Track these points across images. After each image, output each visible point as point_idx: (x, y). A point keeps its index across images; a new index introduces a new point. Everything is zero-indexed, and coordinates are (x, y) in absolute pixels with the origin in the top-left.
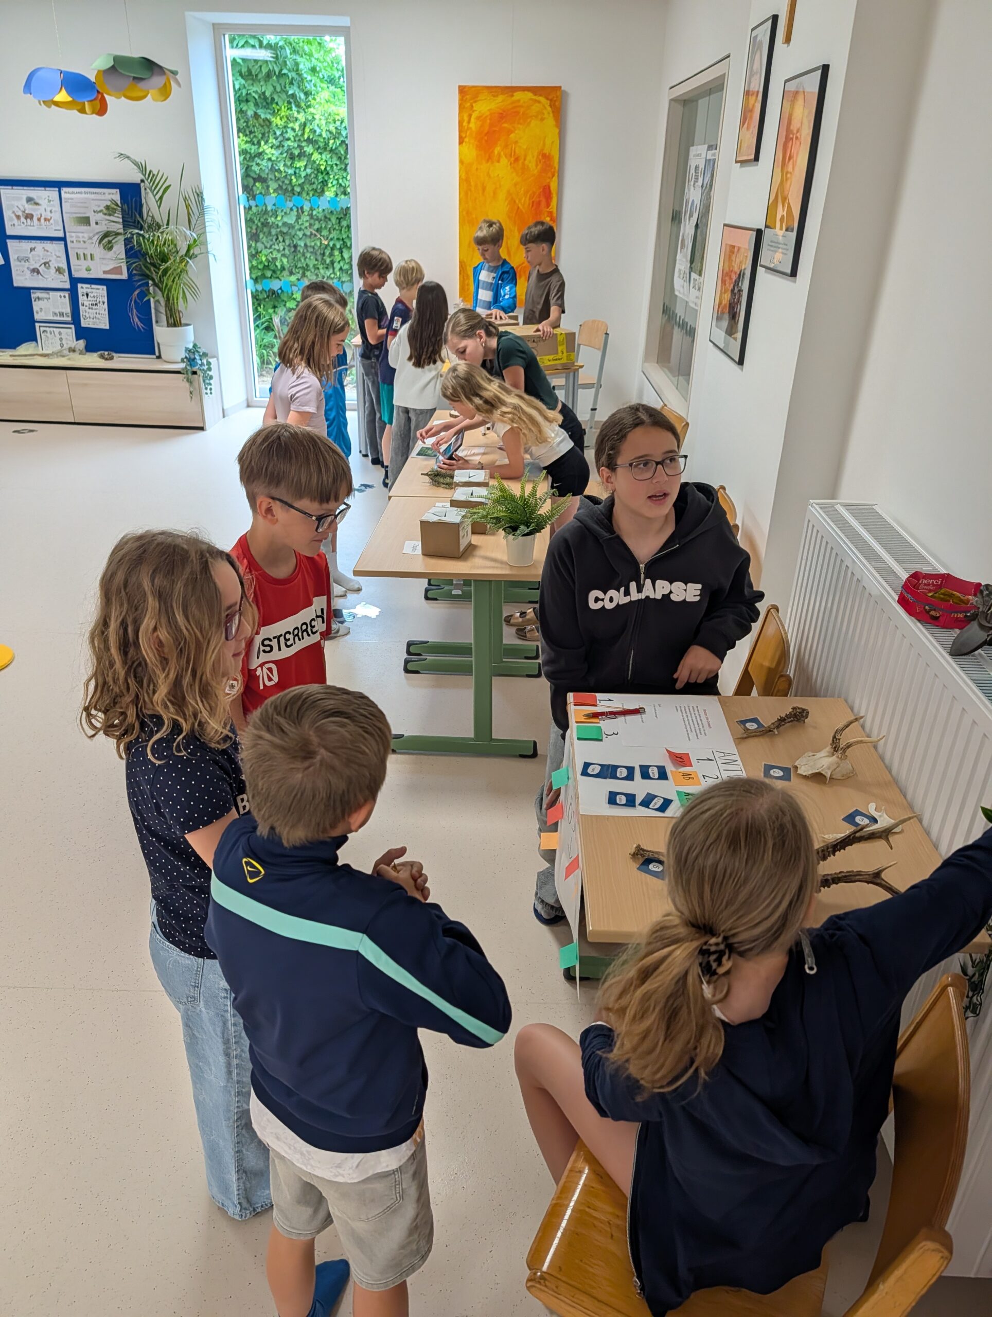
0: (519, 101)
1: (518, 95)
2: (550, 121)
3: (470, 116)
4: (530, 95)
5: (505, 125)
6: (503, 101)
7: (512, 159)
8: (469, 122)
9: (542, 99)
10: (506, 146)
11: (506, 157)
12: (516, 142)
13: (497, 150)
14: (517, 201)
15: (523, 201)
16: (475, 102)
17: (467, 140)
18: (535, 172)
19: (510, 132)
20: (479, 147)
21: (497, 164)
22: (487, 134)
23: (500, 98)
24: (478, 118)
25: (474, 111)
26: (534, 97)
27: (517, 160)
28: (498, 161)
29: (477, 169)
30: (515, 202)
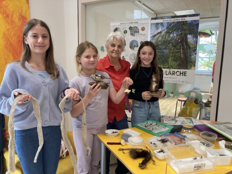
10: (1, 7)
11: (1, 13)
15: (13, 39)
27: (7, 16)
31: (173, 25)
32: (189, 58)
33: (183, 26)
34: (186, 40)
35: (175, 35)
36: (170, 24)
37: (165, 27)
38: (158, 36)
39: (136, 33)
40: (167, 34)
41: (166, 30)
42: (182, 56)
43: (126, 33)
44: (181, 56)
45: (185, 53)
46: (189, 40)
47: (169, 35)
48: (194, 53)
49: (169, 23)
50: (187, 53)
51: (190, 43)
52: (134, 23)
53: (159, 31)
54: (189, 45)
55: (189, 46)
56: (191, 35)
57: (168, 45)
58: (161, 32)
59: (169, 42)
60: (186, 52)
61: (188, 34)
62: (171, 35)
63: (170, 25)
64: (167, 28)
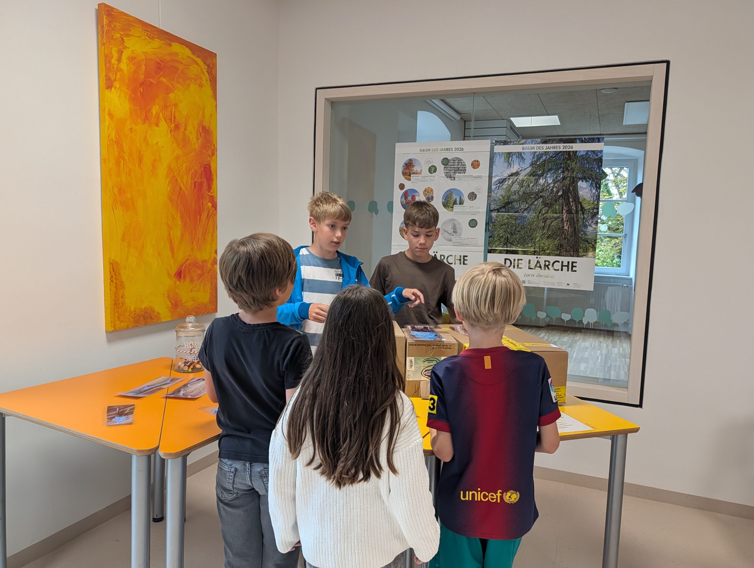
0: (177, 54)
1: (176, 47)
2: (208, 89)
3: (120, 52)
4: (188, 52)
5: (164, 80)
6: (160, 47)
7: (173, 126)
8: (119, 60)
9: (199, 60)
10: (165, 107)
11: (165, 120)
12: (176, 105)
13: (155, 109)
14: (179, 180)
15: (184, 181)
16: (128, 35)
17: (117, 84)
18: (196, 146)
19: (169, 90)
20: (133, 100)
21: (156, 128)
22: (142, 84)
23: (157, 43)
24: (131, 59)
25: (125, 48)
26: (192, 56)
27: (177, 127)
28: (157, 125)
29: (131, 130)
30: (177, 180)
31: (544, 158)
32: (582, 233)
33: (568, 162)
34: (575, 193)
35: (550, 181)
36: (538, 156)
37: (528, 162)
38: (511, 181)
39: (459, 173)
40: (533, 179)
41: (530, 169)
42: (566, 228)
43: (435, 171)
44: (563, 227)
45: (574, 221)
46: (581, 193)
47: (537, 180)
48: (592, 222)
49: (538, 154)
50: (578, 220)
51: (584, 199)
52: (454, 149)
53: (514, 170)
54: (581, 203)
55: (581, 205)
56: (587, 181)
57: (534, 202)
58: (517, 174)
59: (537, 195)
60: (575, 219)
61: (580, 179)
62: (542, 181)
63: (538, 159)
64: (532, 164)
